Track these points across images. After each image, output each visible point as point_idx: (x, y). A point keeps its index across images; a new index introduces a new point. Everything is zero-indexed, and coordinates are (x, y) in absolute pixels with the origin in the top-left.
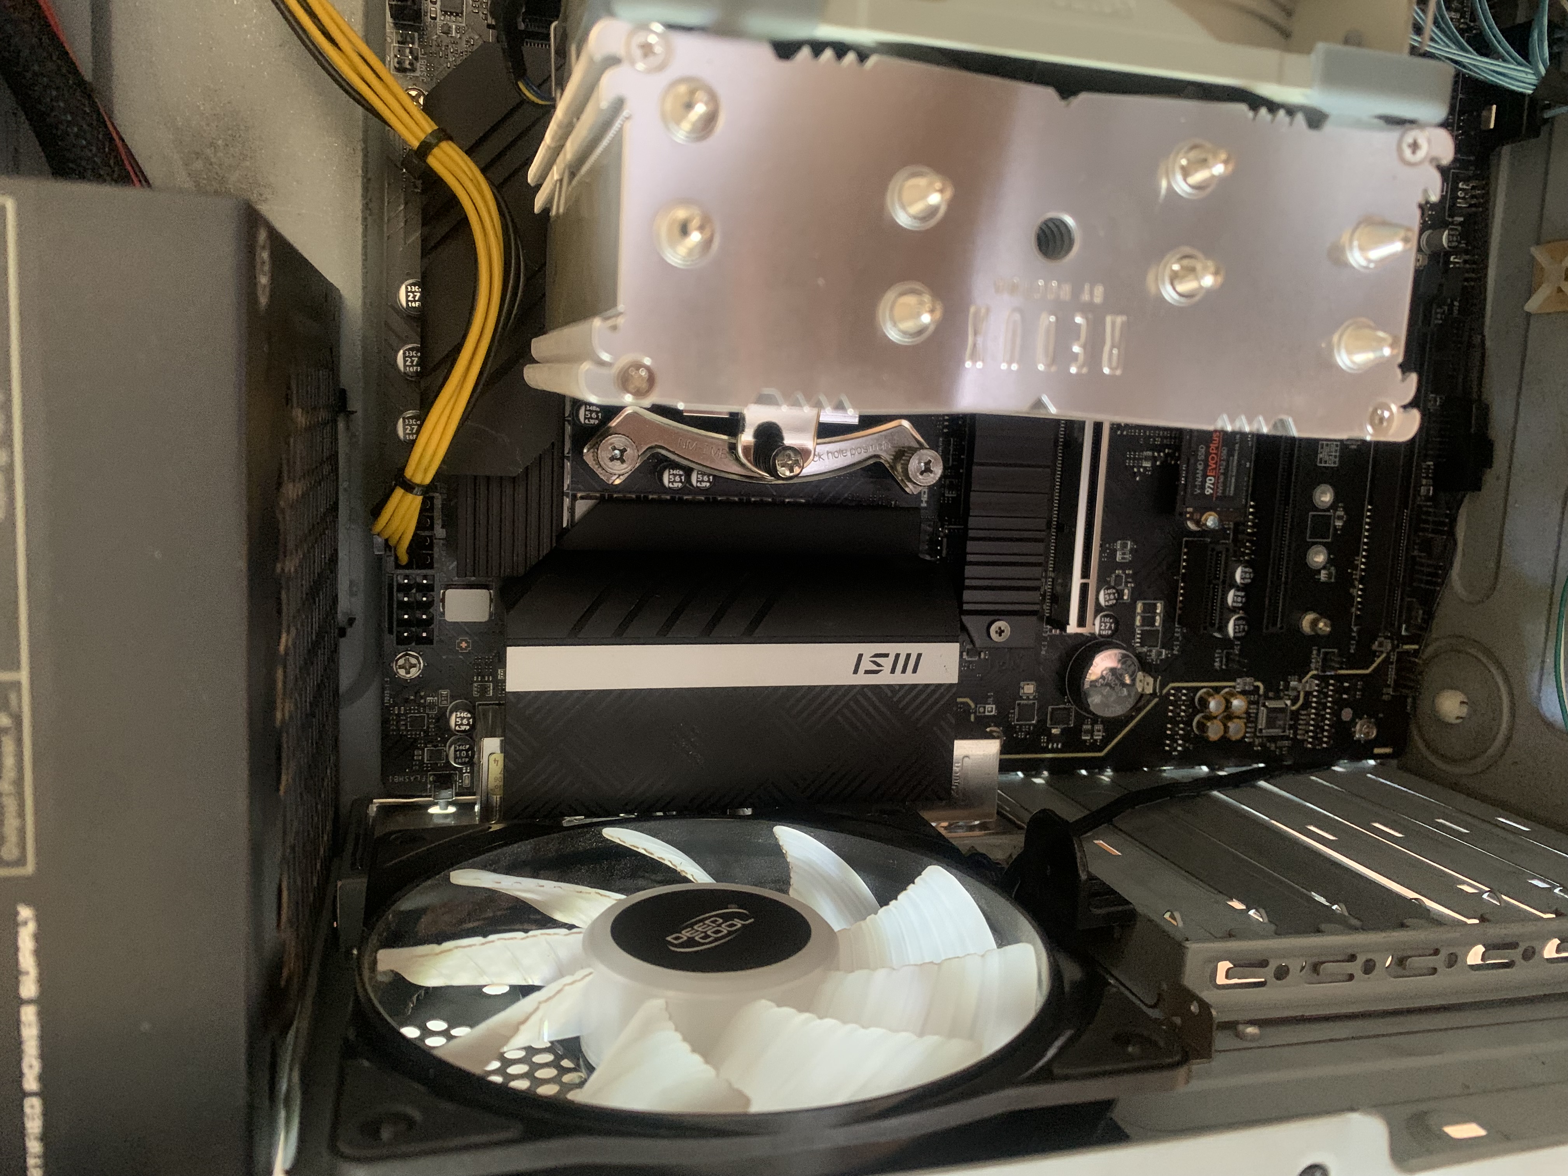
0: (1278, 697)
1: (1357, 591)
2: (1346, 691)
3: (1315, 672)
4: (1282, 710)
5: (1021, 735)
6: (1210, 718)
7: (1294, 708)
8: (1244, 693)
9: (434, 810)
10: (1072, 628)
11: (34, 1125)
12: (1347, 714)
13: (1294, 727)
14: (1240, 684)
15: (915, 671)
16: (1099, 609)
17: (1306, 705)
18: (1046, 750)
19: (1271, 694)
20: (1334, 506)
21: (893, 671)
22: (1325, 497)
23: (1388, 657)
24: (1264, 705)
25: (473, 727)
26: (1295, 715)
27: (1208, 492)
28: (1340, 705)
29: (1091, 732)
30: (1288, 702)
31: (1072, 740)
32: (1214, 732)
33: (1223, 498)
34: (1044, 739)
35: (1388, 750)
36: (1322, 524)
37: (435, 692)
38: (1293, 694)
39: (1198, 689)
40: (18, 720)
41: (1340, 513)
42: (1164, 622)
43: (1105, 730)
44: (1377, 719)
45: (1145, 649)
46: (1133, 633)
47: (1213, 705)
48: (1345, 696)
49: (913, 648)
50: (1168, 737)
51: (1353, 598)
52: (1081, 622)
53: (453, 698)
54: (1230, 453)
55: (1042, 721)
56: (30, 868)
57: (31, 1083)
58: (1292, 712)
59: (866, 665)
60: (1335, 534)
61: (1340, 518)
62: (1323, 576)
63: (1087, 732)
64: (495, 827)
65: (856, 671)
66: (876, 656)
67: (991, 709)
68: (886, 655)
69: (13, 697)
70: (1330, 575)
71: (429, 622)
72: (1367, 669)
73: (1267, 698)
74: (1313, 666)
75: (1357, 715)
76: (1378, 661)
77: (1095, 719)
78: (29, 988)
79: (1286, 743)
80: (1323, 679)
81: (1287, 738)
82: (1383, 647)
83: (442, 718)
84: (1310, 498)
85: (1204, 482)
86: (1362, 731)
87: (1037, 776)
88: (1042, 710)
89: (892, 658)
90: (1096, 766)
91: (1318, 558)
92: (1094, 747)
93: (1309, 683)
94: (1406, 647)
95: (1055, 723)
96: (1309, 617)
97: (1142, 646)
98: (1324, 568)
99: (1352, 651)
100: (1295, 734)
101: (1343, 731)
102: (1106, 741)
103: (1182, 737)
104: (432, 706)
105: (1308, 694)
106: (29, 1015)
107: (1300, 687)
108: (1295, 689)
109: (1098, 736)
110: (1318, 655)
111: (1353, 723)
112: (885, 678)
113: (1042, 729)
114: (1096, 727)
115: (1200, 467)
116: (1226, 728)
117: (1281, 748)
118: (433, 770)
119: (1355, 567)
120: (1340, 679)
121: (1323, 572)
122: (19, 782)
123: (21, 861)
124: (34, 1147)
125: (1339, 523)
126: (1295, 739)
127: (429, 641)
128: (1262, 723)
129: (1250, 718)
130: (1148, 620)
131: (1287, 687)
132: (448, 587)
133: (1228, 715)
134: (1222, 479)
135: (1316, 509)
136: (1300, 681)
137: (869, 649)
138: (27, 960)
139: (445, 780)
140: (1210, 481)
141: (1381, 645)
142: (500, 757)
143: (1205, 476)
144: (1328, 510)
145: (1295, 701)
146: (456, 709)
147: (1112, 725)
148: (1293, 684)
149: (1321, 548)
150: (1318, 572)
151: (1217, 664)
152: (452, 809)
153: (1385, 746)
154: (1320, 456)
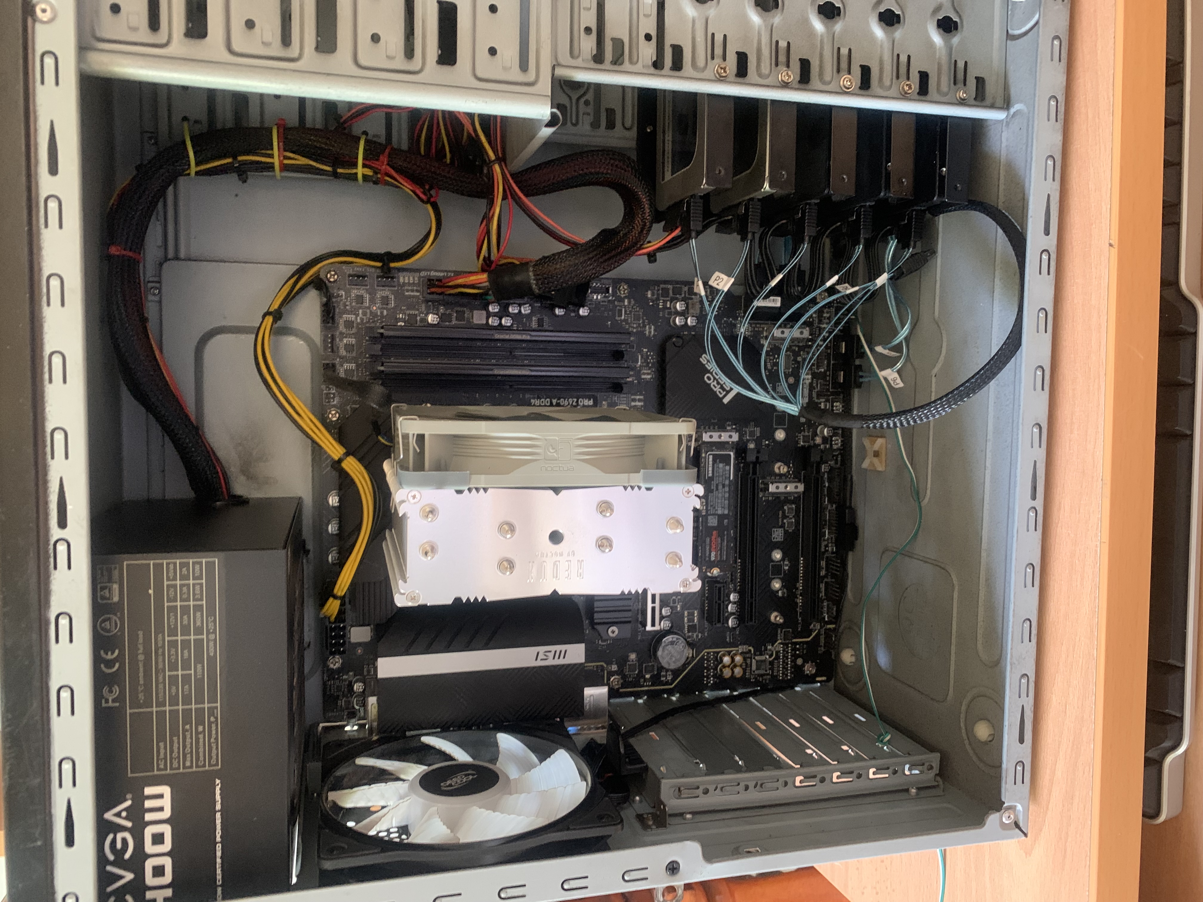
0: (761, 654)
1: (799, 600)
2: (798, 650)
3: (780, 641)
4: (764, 661)
5: (630, 679)
6: (724, 667)
7: (771, 659)
8: (742, 653)
9: (348, 728)
10: (649, 628)
11: (219, 854)
12: (800, 661)
13: (772, 669)
14: (741, 649)
15: (564, 657)
16: (662, 618)
17: (778, 657)
18: (643, 686)
19: (758, 653)
20: (783, 559)
21: (554, 658)
22: (777, 555)
23: (819, 631)
24: (754, 658)
25: (364, 690)
26: (771, 663)
27: (713, 559)
28: (795, 657)
29: (666, 676)
30: (767, 657)
31: (656, 679)
32: (727, 673)
33: (721, 561)
34: (642, 680)
35: (824, 678)
36: (777, 569)
37: (347, 674)
38: (770, 653)
39: (720, 652)
40: (216, 718)
41: (786, 562)
42: (699, 620)
43: (672, 674)
44: (816, 663)
45: (690, 634)
46: (684, 627)
47: (727, 660)
48: (797, 652)
49: (563, 647)
50: (705, 677)
51: (797, 603)
52: (653, 625)
53: (355, 675)
54: (722, 540)
55: (640, 671)
56: (220, 766)
57: (218, 839)
58: (770, 662)
59: (541, 656)
60: (785, 574)
61: (787, 565)
62: (780, 594)
63: (663, 676)
64: (375, 738)
65: (536, 659)
66: (546, 652)
67: (614, 668)
68: (550, 652)
69: (215, 711)
70: (783, 593)
71: (344, 642)
72: (809, 637)
73: (755, 655)
74: (779, 638)
75: (805, 661)
76: (814, 634)
77: (667, 670)
78: (218, 807)
79: (768, 677)
80: (785, 645)
81: (768, 674)
82: (816, 627)
83: (350, 686)
84: (770, 556)
85: (710, 555)
86: (809, 669)
87: (641, 698)
88: (640, 665)
89: (553, 653)
90: (671, 692)
91: (776, 585)
92: (667, 683)
93: (778, 646)
94: (829, 626)
95: (647, 672)
96: (775, 614)
97: (689, 632)
98: (780, 589)
99: (799, 629)
100: (773, 672)
101: (798, 670)
102: (673, 681)
103: (712, 676)
104: (345, 680)
105: (778, 652)
106: (218, 815)
107: (773, 649)
108: (770, 650)
109: (669, 678)
110: (781, 632)
111: (803, 666)
112: (550, 662)
113: (641, 675)
114: (668, 673)
115: (708, 548)
116: (733, 672)
117: (766, 680)
118: (346, 709)
119: (797, 589)
120: (796, 643)
121: (780, 592)
122: (217, 739)
123: (217, 764)
124: (219, 861)
125: (786, 568)
126: (772, 675)
127: (344, 652)
128: (754, 667)
129: (746, 666)
130: (691, 620)
131: (766, 649)
132: (352, 626)
133: (733, 665)
134: (719, 553)
135: (773, 561)
136: (772, 646)
137: (542, 649)
138: (218, 797)
139: (352, 715)
140: (713, 554)
141: (814, 626)
142: (376, 705)
143: (710, 552)
144: (780, 561)
145: (771, 656)
146: (356, 682)
147: (676, 673)
148: (769, 647)
149: (778, 580)
150: (777, 592)
151: (728, 640)
152: (356, 728)
153: (821, 676)
154: (773, 536)
